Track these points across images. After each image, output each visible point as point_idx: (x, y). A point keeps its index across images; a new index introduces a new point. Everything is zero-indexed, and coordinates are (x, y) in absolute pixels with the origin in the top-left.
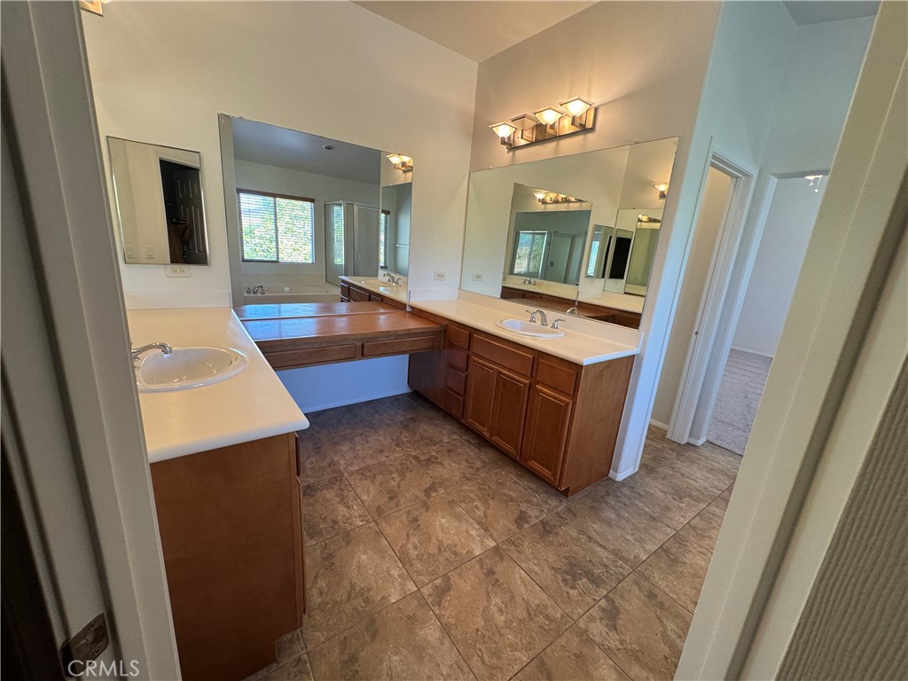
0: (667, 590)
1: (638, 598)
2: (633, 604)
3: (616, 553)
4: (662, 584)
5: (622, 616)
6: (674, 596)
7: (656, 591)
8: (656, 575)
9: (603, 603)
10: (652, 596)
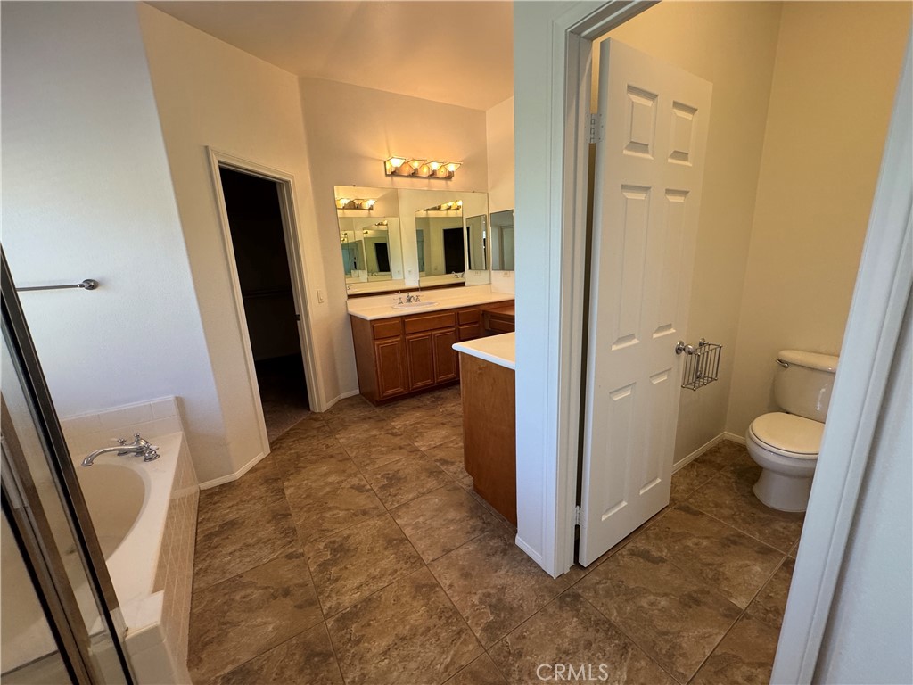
0: (365, 524)
1: (364, 505)
2: (361, 501)
3: (406, 505)
4: (371, 523)
5: (357, 493)
6: (360, 525)
7: (366, 517)
8: (379, 522)
9: (368, 487)
10: (365, 513)
